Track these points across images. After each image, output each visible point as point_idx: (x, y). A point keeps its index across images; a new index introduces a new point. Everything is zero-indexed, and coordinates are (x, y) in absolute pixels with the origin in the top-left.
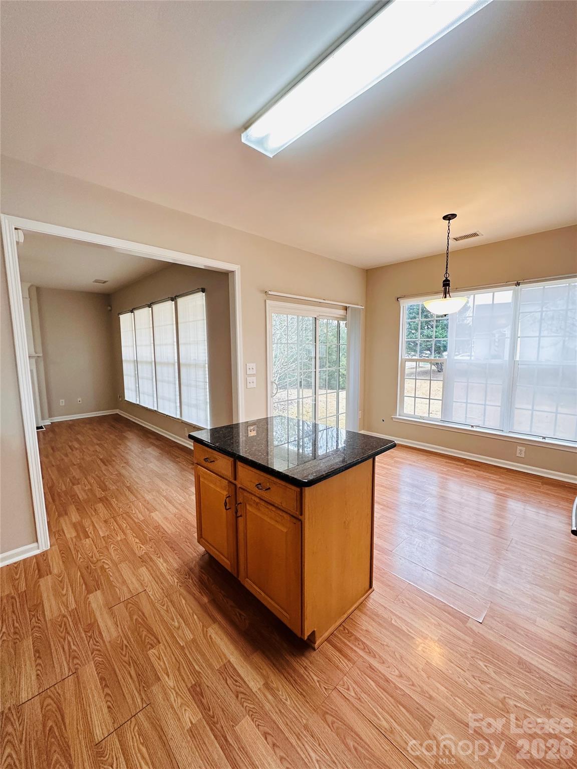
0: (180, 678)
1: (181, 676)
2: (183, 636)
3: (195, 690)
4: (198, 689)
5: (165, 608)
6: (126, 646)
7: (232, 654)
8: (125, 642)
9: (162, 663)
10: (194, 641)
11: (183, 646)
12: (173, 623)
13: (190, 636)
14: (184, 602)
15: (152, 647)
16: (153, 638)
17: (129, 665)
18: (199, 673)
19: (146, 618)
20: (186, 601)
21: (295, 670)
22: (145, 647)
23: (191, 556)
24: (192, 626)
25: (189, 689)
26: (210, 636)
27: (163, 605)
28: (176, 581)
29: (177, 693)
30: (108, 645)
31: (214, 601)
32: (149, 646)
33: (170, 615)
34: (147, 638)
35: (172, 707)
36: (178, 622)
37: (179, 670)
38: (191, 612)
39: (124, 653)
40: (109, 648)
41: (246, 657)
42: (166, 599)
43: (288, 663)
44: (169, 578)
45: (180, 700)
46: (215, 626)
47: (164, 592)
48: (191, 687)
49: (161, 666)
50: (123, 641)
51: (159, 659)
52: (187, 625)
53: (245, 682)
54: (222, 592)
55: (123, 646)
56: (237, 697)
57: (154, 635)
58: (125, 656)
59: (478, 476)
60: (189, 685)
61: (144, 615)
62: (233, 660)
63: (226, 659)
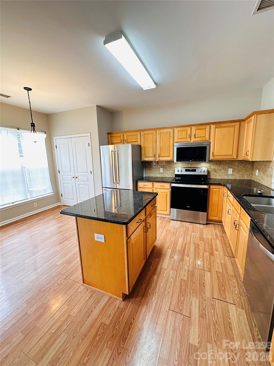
0: (183, 266)
1: (182, 265)
2: (173, 274)
3: (182, 260)
4: (181, 260)
5: (169, 290)
6: (192, 289)
7: (167, 258)
8: (192, 292)
9: (185, 273)
10: (172, 269)
11: (176, 271)
12: (172, 281)
13: (172, 272)
14: (162, 284)
15: (184, 280)
16: (182, 283)
17: (194, 282)
18: (178, 262)
19: (179, 293)
20: (161, 284)
21: (161, 245)
22: (186, 282)
23: (132, 306)
24: (168, 273)
25: (183, 262)
26: (167, 266)
27: (169, 292)
28: (154, 298)
29: (186, 264)
30: (198, 297)
31: (154, 273)
32: (185, 281)
33: (171, 285)
34: (184, 285)
35: (189, 262)
36: (171, 279)
37: (182, 267)
38: (164, 278)
39: (194, 288)
40: (198, 295)
41: (165, 255)
42: (166, 293)
43: (160, 247)
44: (155, 304)
45: (187, 262)
46: (163, 267)
47: (164, 298)
48: (182, 261)
49: (186, 273)
50: (192, 293)
51: (185, 275)
52: (169, 275)
53: (171, 252)
54: (148, 273)
55: (193, 291)
56: (175, 252)
57: (181, 284)
58: (194, 286)
59: (40, 220)
60: (182, 262)
61: (179, 295)
62: (168, 257)
63: (170, 259)
